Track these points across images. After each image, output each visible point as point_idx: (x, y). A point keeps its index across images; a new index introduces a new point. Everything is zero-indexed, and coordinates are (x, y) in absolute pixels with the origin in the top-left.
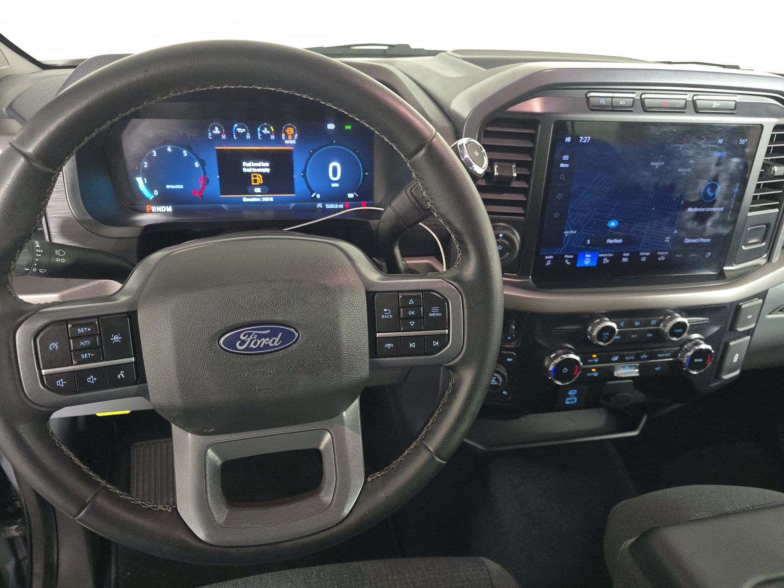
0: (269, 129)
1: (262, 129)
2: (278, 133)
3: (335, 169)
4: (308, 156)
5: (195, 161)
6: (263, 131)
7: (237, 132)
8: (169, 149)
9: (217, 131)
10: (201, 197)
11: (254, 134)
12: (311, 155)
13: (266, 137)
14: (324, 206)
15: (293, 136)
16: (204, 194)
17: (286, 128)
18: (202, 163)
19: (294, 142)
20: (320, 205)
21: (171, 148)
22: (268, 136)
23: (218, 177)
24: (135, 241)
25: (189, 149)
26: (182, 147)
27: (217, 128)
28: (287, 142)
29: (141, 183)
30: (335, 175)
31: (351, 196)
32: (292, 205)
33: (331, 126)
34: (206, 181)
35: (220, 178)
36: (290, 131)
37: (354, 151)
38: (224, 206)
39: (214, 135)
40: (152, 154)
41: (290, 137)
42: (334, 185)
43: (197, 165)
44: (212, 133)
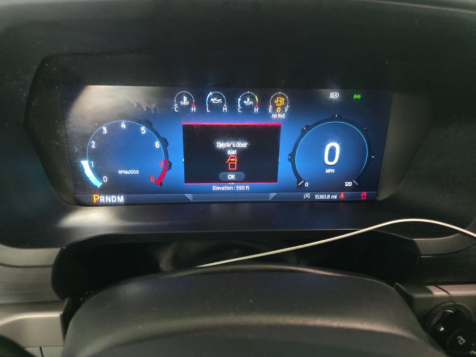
0: (252, 98)
1: (244, 98)
2: (264, 104)
3: (333, 150)
4: (299, 133)
5: (155, 141)
6: (245, 102)
7: (210, 103)
8: (123, 126)
9: (185, 102)
10: (161, 185)
11: (232, 104)
12: (304, 132)
13: (247, 110)
14: (313, 197)
15: (283, 107)
16: (164, 181)
17: (275, 98)
18: (165, 143)
19: (283, 116)
20: (307, 195)
21: (126, 124)
22: (251, 108)
23: (183, 160)
24: (49, 272)
25: (149, 125)
26: (139, 122)
27: (185, 98)
28: (274, 116)
29: (86, 166)
30: (331, 158)
31: (348, 184)
32: (272, 195)
33: (334, 95)
34: (168, 165)
35: (185, 162)
36: (280, 101)
37: (361, 128)
38: (189, 196)
39: (181, 107)
40: (102, 130)
41: (279, 109)
42: (328, 171)
43: (157, 145)
44: (179, 105)
